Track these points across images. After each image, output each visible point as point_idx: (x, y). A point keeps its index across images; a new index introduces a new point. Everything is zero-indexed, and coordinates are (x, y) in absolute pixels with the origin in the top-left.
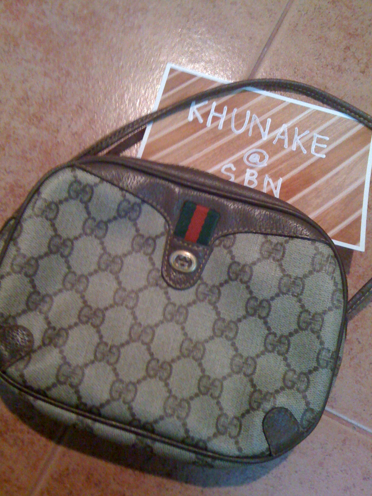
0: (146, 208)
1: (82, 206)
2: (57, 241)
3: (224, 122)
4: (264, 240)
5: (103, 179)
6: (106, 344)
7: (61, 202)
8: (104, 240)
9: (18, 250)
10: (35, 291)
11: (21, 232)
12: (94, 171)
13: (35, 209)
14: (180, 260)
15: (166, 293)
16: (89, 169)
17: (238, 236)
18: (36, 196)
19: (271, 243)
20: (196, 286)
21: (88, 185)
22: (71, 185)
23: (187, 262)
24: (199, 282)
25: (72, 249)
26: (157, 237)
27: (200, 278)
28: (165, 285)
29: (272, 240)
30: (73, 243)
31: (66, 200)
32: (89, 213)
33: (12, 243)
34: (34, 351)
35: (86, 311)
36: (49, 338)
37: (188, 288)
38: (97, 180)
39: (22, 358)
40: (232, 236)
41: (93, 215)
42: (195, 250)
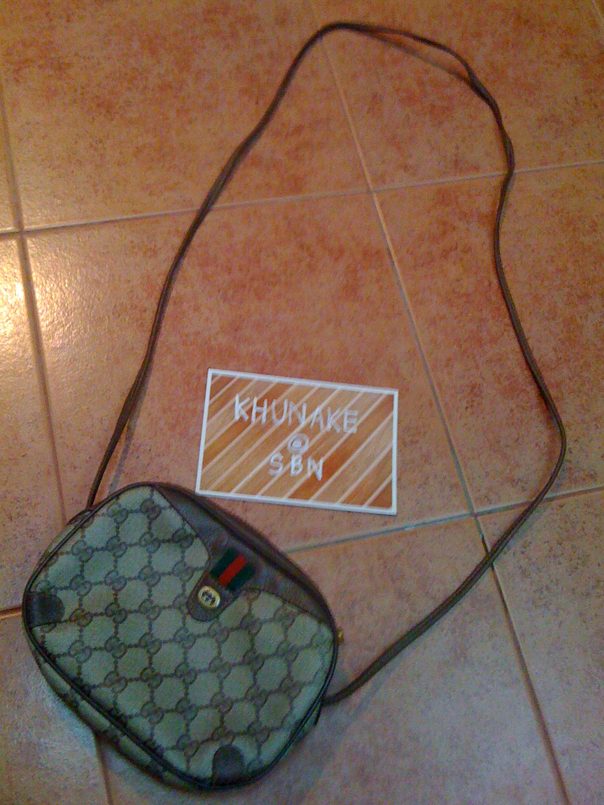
0: (198, 542)
1: (146, 521)
2: (115, 541)
3: (267, 415)
4: (281, 605)
5: (172, 506)
6: (118, 640)
7: (132, 512)
8: (152, 555)
9: (83, 537)
10: (81, 575)
11: (91, 523)
12: (167, 497)
13: (109, 510)
14: (207, 596)
15: (185, 618)
16: (164, 493)
17: (262, 593)
18: (114, 500)
19: (286, 610)
20: (211, 622)
21: (159, 506)
22: (146, 501)
23: (211, 599)
24: (215, 620)
25: (124, 553)
26: (197, 569)
27: (217, 617)
28: (186, 611)
29: (288, 608)
30: (127, 548)
31: (136, 511)
32: (150, 528)
33: (80, 530)
34: (60, 622)
35: (114, 607)
36: (76, 616)
37: (205, 621)
38: (167, 504)
39: (49, 624)
41: (153, 531)
42: (222, 592)
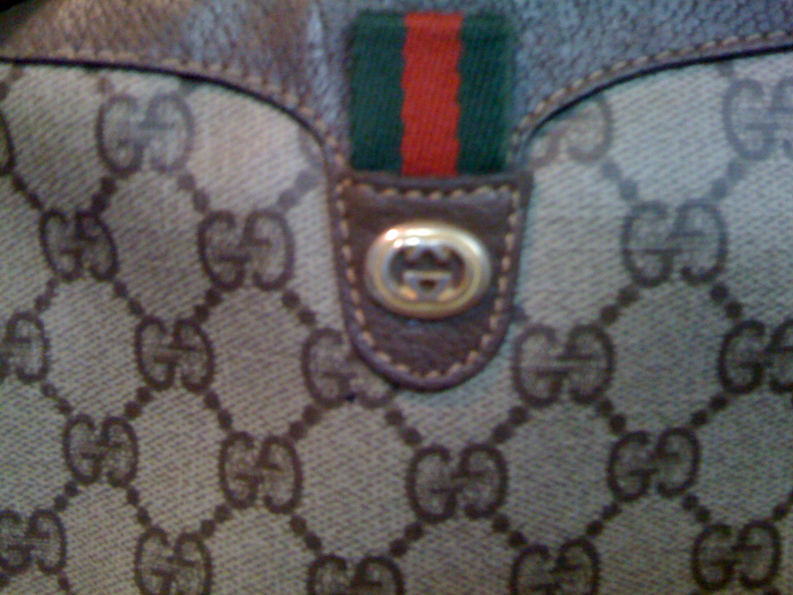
4: (723, 84)
14: (412, 265)
15: (395, 418)
17: (616, 97)
19: (756, 88)
20: (506, 349)
23: (441, 265)
24: (515, 331)
26: (288, 200)
27: (514, 313)
28: (378, 388)
29: (758, 77)
37: (480, 368)
40: (591, 106)
42: (462, 208)
